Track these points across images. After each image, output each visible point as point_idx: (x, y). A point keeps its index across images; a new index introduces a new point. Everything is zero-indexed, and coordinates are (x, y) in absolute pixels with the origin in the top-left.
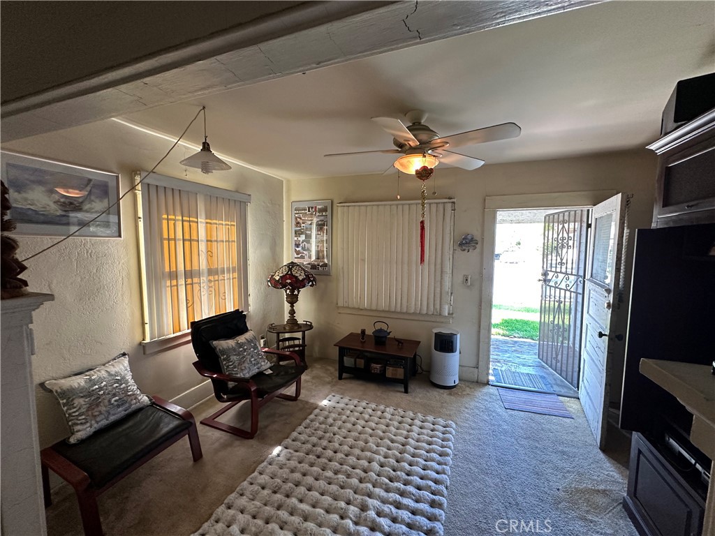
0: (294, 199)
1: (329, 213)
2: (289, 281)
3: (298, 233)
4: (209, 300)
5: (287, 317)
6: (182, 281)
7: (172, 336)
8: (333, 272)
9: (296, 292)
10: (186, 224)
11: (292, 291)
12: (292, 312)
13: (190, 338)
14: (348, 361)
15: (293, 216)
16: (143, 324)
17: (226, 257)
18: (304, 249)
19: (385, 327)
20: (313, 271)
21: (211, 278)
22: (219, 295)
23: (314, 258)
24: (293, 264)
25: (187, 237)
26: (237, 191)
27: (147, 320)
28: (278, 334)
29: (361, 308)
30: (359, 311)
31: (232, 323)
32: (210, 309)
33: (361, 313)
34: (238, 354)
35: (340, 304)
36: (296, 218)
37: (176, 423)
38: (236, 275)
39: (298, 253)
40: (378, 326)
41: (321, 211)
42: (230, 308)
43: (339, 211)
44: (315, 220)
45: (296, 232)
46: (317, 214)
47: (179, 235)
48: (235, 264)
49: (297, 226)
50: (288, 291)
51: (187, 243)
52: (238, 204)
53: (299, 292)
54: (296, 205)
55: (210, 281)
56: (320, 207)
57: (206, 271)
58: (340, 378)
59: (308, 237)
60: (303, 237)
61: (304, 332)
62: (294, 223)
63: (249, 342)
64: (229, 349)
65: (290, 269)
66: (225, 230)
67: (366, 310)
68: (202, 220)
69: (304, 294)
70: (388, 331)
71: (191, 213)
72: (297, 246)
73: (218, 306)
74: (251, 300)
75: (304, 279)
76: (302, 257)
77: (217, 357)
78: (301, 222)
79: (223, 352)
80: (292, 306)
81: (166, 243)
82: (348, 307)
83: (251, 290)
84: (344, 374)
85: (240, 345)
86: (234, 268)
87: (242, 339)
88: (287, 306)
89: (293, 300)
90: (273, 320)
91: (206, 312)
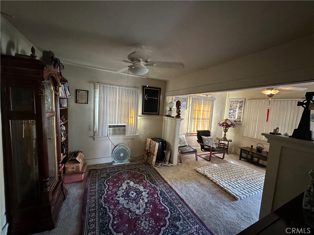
0: (230, 98)
1: (243, 103)
2: (225, 124)
3: (230, 110)
4: (201, 126)
5: (223, 136)
6: (196, 120)
7: (193, 133)
8: (243, 124)
9: (227, 129)
10: (199, 106)
11: (226, 128)
12: (225, 135)
13: (196, 134)
14: (244, 155)
15: (229, 104)
16: (188, 128)
17: (207, 115)
18: (232, 115)
19: (262, 146)
20: (235, 123)
21: (203, 120)
22: (204, 125)
23: (236, 118)
24: (227, 119)
25: (199, 110)
26: (212, 97)
27: (189, 128)
28: (219, 140)
29: (253, 138)
30: (252, 139)
31: (207, 133)
32: (201, 128)
33: (253, 140)
34: (208, 141)
35: (244, 135)
36: (230, 104)
37: (193, 150)
38: (209, 121)
39: (230, 116)
40: (259, 145)
41: (240, 102)
42: (206, 129)
43: (248, 102)
44: (238, 105)
45: (230, 109)
46: (239, 103)
47: (197, 109)
48: (209, 118)
49: (230, 107)
50: (224, 128)
51: (198, 111)
52: (212, 101)
53: (228, 128)
54: (231, 100)
55: (202, 121)
56: (240, 101)
57: (202, 119)
58: (240, 159)
59: (234, 111)
60: (232, 111)
61: (228, 142)
62: (229, 106)
63: (211, 139)
64: (205, 139)
65: (226, 121)
66: (207, 108)
67: (255, 139)
68: (202, 106)
69: (230, 129)
70: (263, 148)
71: (200, 104)
72: (230, 114)
73: (203, 128)
74: (212, 128)
75: (230, 125)
76: (231, 118)
77: (202, 140)
78: (232, 106)
79: (204, 139)
80: (225, 133)
81: (194, 111)
82: (247, 137)
83: (212, 126)
84: (242, 159)
85: (209, 139)
86: (208, 119)
87: (209, 137)
88: (224, 133)
89: (226, 131)
90: (218, 136)
91: (201, 129)
